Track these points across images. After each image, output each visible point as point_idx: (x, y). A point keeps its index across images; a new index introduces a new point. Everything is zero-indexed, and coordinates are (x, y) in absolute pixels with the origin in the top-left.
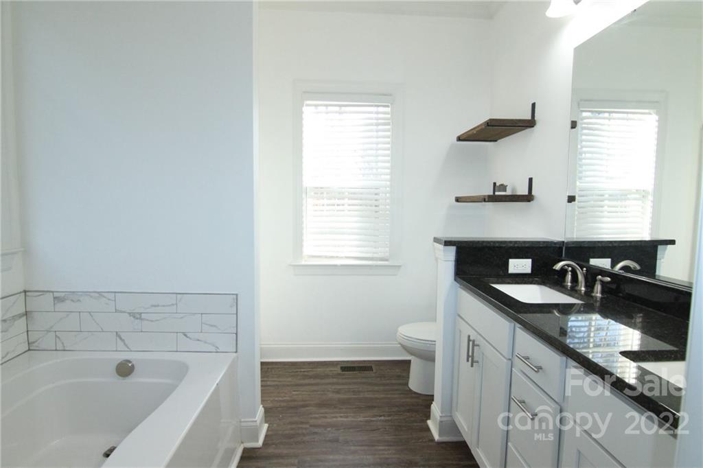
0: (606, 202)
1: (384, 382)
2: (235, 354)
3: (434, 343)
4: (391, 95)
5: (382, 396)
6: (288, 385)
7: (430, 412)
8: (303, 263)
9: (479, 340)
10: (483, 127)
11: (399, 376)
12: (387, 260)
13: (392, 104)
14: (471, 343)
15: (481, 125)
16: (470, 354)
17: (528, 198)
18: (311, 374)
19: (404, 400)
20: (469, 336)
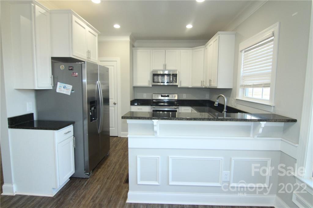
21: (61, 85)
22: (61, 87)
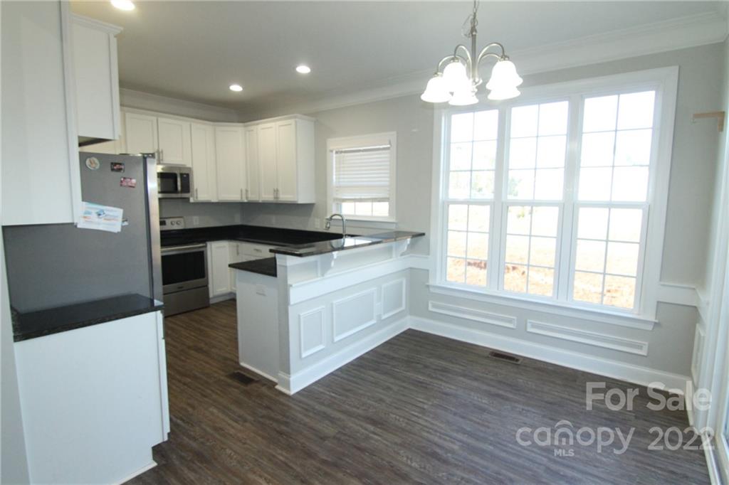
21: (89, 208)
22: (89, 213)
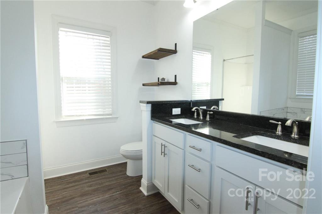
0: (196, 87)
1: (114, 175)
2: (27, 178)
3: (141, 151)
4: (110, 32)
5: (115, 182)
6: (58, 190)
7: (141, 183)
8: (62, 120)
9: (167, 144)
10: (157, 51)
11: (121, 171)
12: (111, 115)
13: (110, 37)
14: (163, 146)
15: (155, 50)
16: (163, 151)
17: (175, 83)
18: (72, 180)
19: (126, 181)
20: (162, 144)
